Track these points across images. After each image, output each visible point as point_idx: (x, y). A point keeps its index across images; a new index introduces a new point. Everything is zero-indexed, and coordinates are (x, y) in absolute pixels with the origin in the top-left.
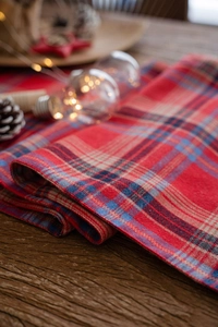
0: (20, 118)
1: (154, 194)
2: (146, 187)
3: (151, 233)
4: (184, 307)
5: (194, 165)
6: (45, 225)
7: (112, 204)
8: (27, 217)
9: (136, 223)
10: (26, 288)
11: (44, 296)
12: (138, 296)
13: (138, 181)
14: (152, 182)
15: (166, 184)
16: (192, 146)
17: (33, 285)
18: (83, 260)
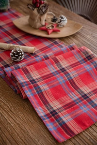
0: (23, 53)
1: (43, 91)
2: (42, 88)
3: (36, 101)
4: (33, 120)
5: (60, 85)
6: (14, 90)
7: (30, 90)
8: (11, 86)
9: (34, 97)
10: (3, 104)
11: (5, 107)
12: (25, 114)
13: (40, 86)
14: (44, 87)
15: (48, 89)
16: (63, 79)
17: (4, 104)
18: (18, 101)
